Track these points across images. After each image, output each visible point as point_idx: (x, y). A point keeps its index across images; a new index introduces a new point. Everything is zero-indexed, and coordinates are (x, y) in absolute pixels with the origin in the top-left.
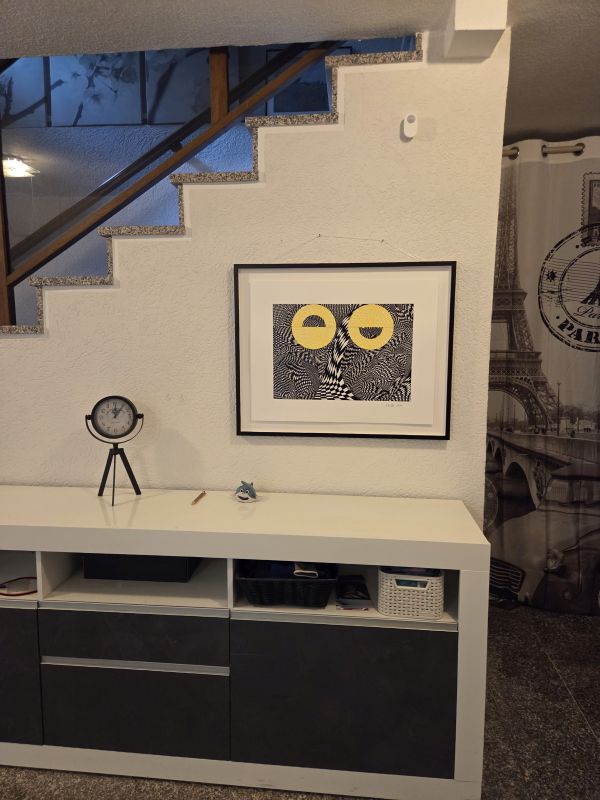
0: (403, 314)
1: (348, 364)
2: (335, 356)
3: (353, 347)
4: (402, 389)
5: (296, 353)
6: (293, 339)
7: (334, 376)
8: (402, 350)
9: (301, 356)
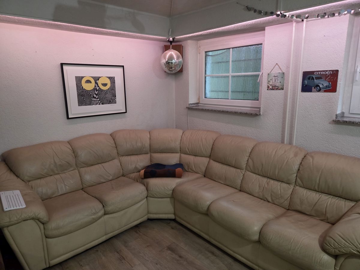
0: (112, 79)
1: (99, 94)
2: (96, 92)
3: (100, 89)
4: (114, 100)
5: (84, 91)
6: (83, 87)
7: (96, 98)
8: (113, 89)
9: (85, 92)
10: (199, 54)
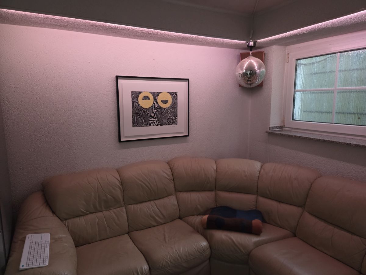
0: (174, 95)
1: (158, 113)
2: (154, 110)
3: (159, 107)
4: (175, 121)
5: (140, 109)
6: (139, 104)
7: (153, 118)
8: (174, 108)
9: (142, 111)
10: (286, 64)
